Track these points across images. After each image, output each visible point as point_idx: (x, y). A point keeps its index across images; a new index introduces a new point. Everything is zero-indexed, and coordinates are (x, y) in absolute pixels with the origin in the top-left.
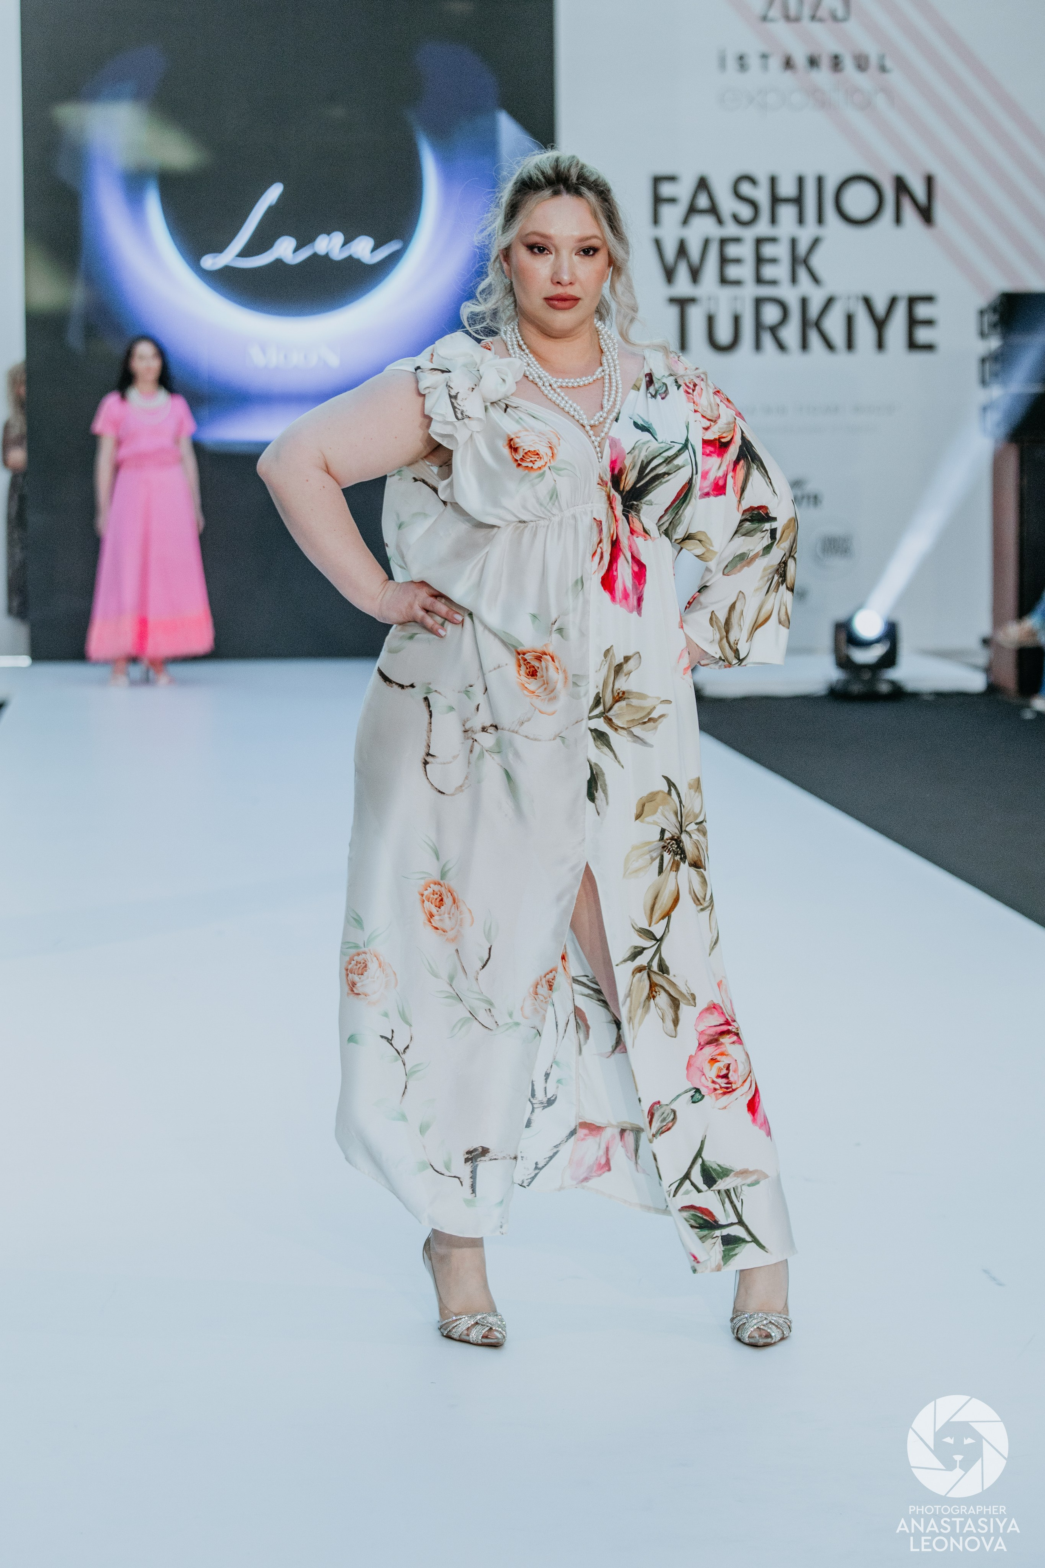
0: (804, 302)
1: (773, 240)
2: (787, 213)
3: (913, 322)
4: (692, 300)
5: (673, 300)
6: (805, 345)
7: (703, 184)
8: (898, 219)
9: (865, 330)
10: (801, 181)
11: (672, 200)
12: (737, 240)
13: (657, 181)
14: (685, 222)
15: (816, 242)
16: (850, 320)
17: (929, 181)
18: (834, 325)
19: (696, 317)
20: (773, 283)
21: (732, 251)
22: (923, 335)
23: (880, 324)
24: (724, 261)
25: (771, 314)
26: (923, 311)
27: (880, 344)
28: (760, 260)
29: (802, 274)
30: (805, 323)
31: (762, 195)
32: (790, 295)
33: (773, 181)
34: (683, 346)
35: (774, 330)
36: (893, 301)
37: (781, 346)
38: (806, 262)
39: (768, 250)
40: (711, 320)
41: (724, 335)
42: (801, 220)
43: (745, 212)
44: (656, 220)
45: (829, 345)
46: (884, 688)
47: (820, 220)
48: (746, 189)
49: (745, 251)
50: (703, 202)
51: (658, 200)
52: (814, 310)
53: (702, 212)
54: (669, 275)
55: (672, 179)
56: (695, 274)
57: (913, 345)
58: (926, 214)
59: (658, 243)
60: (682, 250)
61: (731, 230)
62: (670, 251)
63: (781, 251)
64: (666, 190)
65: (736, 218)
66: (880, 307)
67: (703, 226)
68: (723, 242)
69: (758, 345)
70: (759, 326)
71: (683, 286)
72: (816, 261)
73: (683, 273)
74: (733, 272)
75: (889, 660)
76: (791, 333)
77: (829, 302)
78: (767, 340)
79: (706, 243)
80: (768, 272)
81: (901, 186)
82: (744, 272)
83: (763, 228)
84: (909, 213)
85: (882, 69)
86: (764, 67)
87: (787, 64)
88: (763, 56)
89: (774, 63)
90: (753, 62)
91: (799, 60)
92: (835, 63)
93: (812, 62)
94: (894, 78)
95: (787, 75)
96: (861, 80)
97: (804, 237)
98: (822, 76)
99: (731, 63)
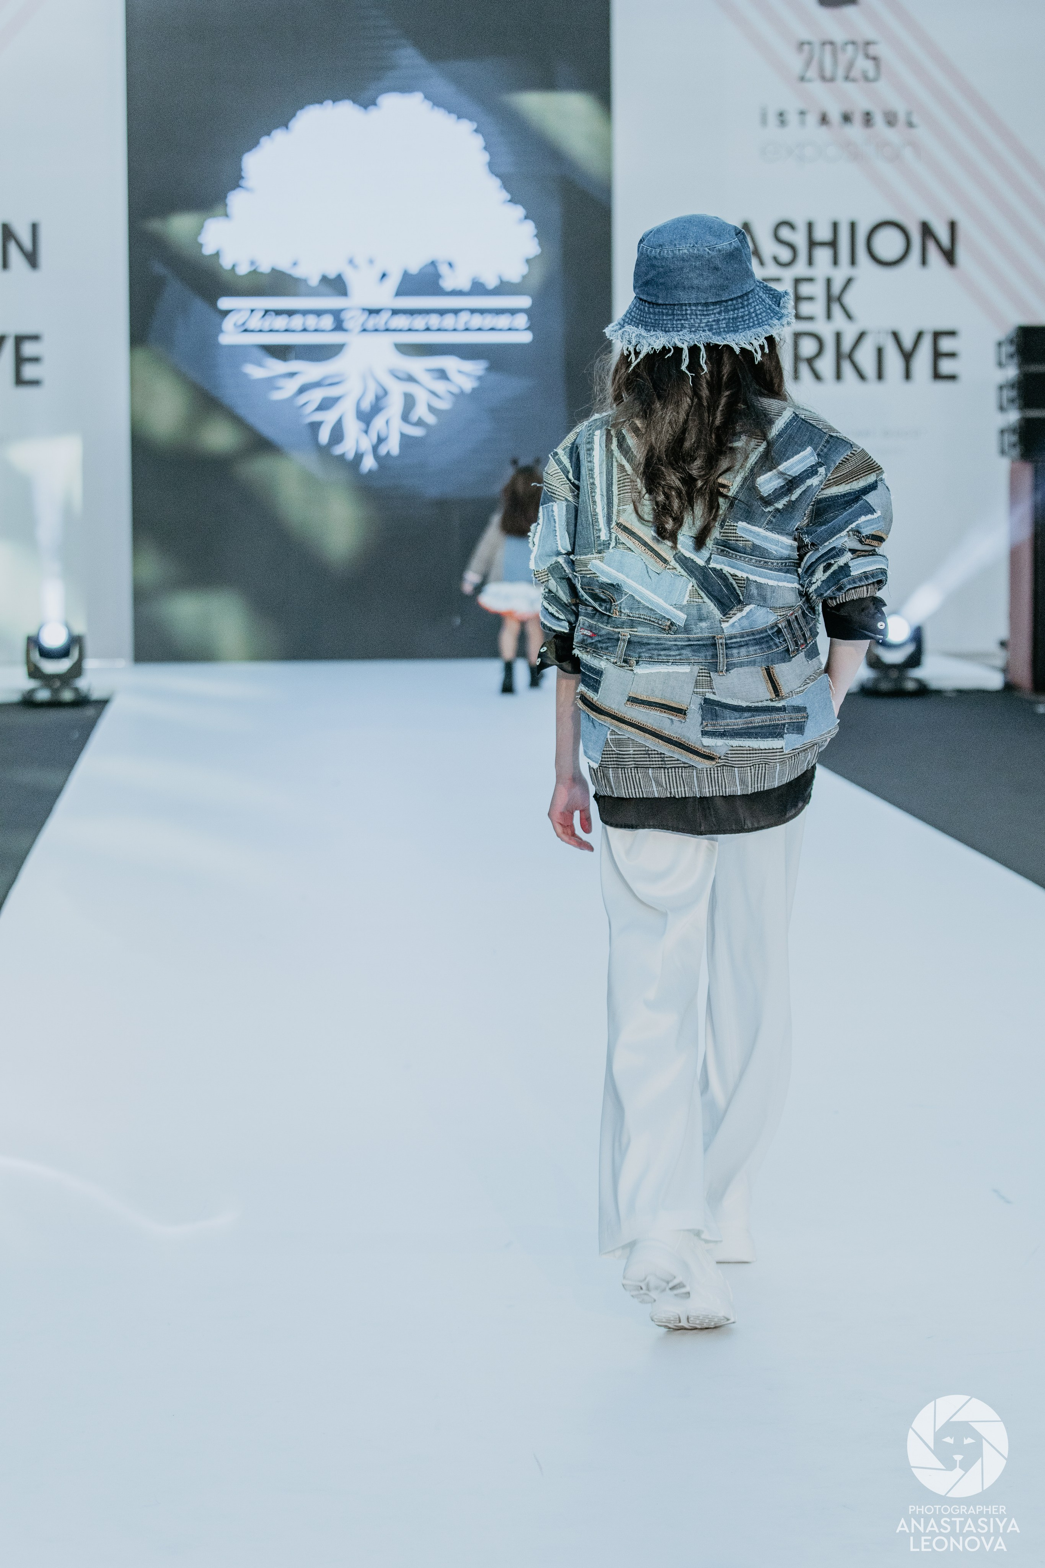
0: (838, 336)
1: (810, 280)
2: (823, 255)
3: (937, 355)
6: (839, 376)
8: (924, 261)
9: (894, 362)
10: (835, 226)
12: (779, 280)
15: (849, 281)
16: (880, 352)
17: (954, 226)
18: (866, 357)
20: (810, 318)
22: (946, 366)
23: (908, 357)
25: (808, 347)
26: (946, 344)
27: (908, 375)
29: (836, 309)
30: (839, 356)
31: (800, 239)
32: (827, 331)
33: (810, 226)
35: (810, 361)
36: (920, 335)
37: (817, 377)
38: (839, 299)
39: (805, 289)
42: (835, 262)
43: (785, 254)
45: (862, 376)
46: (910, 686)
47: (853, 262)
48: (785, 233)
52: (847, 345)
57: (937, 376)
58: (950, 256)
61: (772, 270)
63: (817, 290)
65: (775, 259)
66: (908, 342)
69: (796, 376)
70: (797, 358)
72: (849, 299)
75: (915, 660)
76: (826, 365)
77: (861, 336)
78: (804, 369)
80: (806, 308)
81: (927, 231)
84: (935, 256)
85: (910, 125)
86: (803, 123)
87: (824, 119)
88: (802, 113)
89: (812, 119)
90: (792, 118)
91: (835, 116)
92: (868, 119)
93: (847, 118)
94: (922, 133)
95: (824, 129)
96: (892, 135)
97: (839, 277)
98: (855, 131)
99: (772, 119)
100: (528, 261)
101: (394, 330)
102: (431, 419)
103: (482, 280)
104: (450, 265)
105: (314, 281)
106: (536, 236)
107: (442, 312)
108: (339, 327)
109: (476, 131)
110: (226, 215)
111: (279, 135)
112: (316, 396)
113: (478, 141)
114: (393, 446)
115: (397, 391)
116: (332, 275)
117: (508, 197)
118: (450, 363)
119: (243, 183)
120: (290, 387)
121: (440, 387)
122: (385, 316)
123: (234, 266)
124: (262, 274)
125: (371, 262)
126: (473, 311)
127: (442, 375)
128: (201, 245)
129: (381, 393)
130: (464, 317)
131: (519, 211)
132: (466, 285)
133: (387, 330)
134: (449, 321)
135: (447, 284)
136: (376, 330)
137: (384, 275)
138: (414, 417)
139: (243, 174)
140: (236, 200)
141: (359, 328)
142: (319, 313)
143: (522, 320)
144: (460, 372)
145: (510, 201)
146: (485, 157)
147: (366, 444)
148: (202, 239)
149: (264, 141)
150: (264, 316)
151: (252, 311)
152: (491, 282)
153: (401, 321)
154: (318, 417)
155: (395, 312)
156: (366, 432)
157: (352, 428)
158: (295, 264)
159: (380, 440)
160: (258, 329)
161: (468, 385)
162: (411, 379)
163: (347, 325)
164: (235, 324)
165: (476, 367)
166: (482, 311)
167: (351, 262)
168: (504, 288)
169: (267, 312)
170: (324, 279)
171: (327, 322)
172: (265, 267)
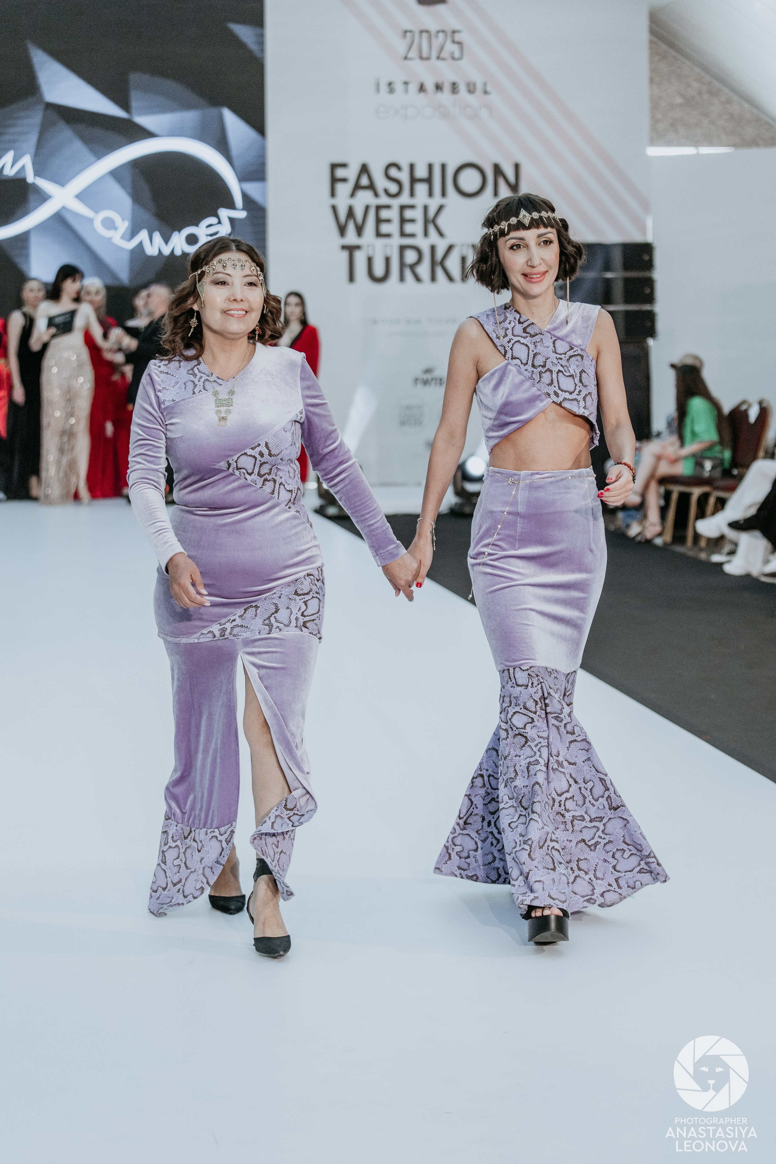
0: (433, 248)
1: (412, 207)
2: (421, 189)
4: (358, 247)
5: (344, 247)
6: (433, 278)
7: (364, 169)
8: (496, 193)
10: (430, 167)
11: (344, 180)
12: (388, 207)
13: (334, 167)
14: (353, 195)
15: (441, 208)
16: (463, 260)
17: (517, 167)
18: (453, 264)
19: (360, 258)
20: (412, 235)
21: (384, 214)
24: (379, 221)
25: (411, 257)
28: (403, 221)
29: (432, 229)
30: (433, 263)
31: (404, 177)
32: (424, 244)
33: (412, 167)
34: (351, 278)
35: (412, 267)
37: (418, 279)
38: (434, 221)
39: (409, 214)
40: (370, 260)
41: (379, 270)
42: (431, 194)
43: (393, 188)
44: (333, 194)
45: (450, 278)
47: (444, 194)
48: (393, 172)
49: (393, 214)
50: (364, 181)
51: (334, 180)
52: (440, 254)
53: (365, 188)
54: (342, 230)
55: (344, 165)
59: (334, 208)
60: (351, 213)
61: (384, 200)
62: (343, 214)
63: (417, 214)
64: (340, 173)
65: (386, 191)
67: (365, 197)
68: (378, 208)
69: (402, 279)
70: (402, 264)
71: (351, 238)
72: (441, 221)
73: (351, 229)
74: (385, 228)
76: (424, 270)
77: (450, 248)
78: (408, 274)
79: (367, 208)
80: (409, 228)
81: (498, 170)
82: (392, 228)
84: (503, 189)
85: (486, 92)
86: (406, 91)
87: (422, 88)
88: (406, 83)
89: (413, 88)
90: (399, 87)
91: (430, 86)
92: (454, 88)
93: (438, 87)
94: (494, 98)
95: (422, 94)
96: (470, 99)
97: (433, 204)
98: (445, 96)
99: (384, 88)
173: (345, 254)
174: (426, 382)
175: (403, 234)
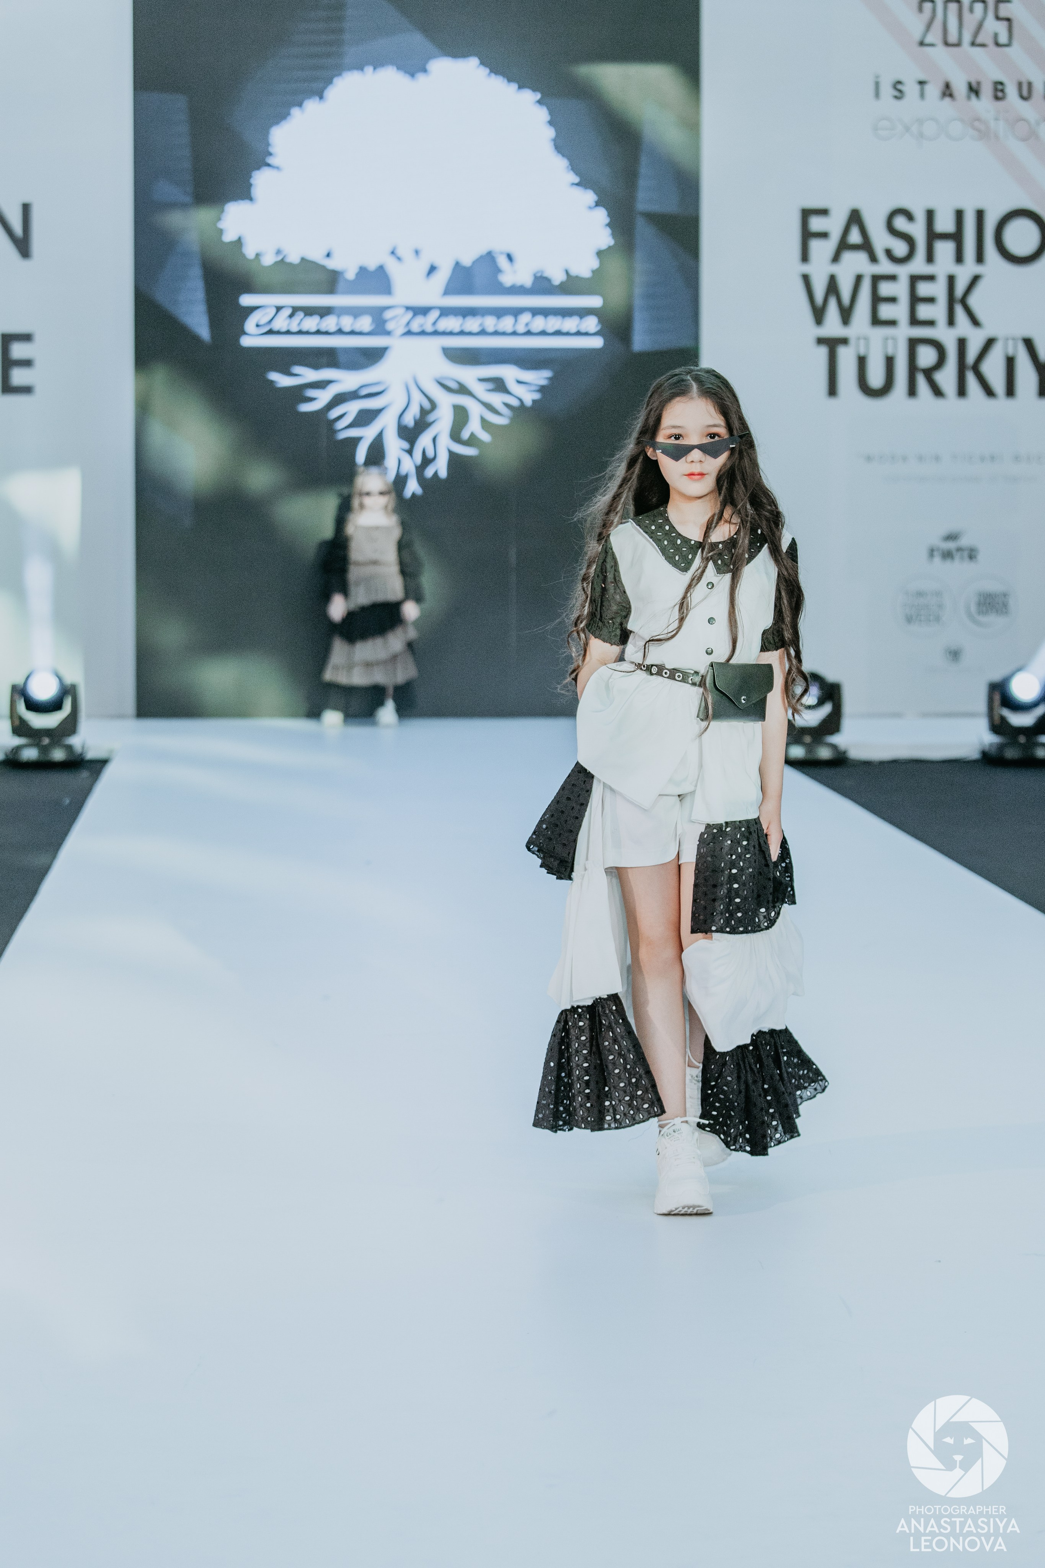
0: (962, 344)
1: (931, 278)
2: (945, 250)
4: (844, 341)
5: (821, 341)
6: (963, 390)
7: (855, 218)
9: (1027, 375)
10: (959, 215)
11: (824, 235)
12: (893, 278)
13: (806, 214)
14: (836, 258)
15: (975, 280)
16: (1010, 363)
18: (994, 369)
19: (847, 358)
20: (931, 323)
21: (885, 289)
23: (1042, 369)
24: (877, 300)
25: (926, 357)
27: (1042, 391)
28: (915, 300)
29: (960, 314)
30: (962, 367)
31: (918, 230)
32: (948, 337)
33: (930, 215)
34: (832, 390)
35: (928, 373)
37: (937, 392)
38: (963, 301)
39: (924, 289)
40: (862, 361)
41: (876, 379)
42: (959, 258)
43: (900, 248)
44: (805, 257)
45: (988, 390)
46: (1042, 753)
47: (980, 258)
48: (900, 223)
49: (900, 289)
50: (855, 237)
51: (807, 235)
52: (973, 352)
53: (855, 247)
54: (819, 315)
55: (824, 212)
56: (846, 315)
59: (806, 279)
60: (832, 287)
61: (885, 267)
62: (820, 289)
63: (938, 289)
64: (816, 224)
65: (889, 253)
66: (1042, 352)
67: (855, 263)
68: (876, 279)
69: (912, 391)
70: (913, 368)
71: (833, 326)
72: (976, 301)
73: (833, 312)
74: (886, 311)
76: (947, 378)
77: (989, 343)
78: (922, 382)
79: (859, 279)
80: (924, 312)
82: (899, 311)
83: (918, 265)
86: (923, 95)
87: (947, 91)
88: (922, 83)
89: (934, 90)
90: (911, 89)
91: (960, 88)
92: (998, 91)
93: (973, 90)
95: (947, 100)
96: (1024, 109)
97: (963, 275)
98: (984, 104)
99: (887, 90)
100: (600, 254)
101: (444, 333)
102: (485, 437)
103: (546, 275)
104: (510, 257)
105: (351, 275)
106: (609, 225)
107: (499, 313)
108: (380, 328)
109: (539, 102)
110: (251, 199)
111: (311, 105)
112: (352, 409)
113: (543, 114)
114: (441, 468)
115: (446, 403)
116: (372, 265)
117: (577, 180)
118: (509, 373)
119: (270, 160)
120: (323, 398)
121: (497, 399)
122: (435, 314)
123: (258, 255)
124: (290, 265)
125: (417, 252)
126: (536, 312)
127: (499, 385)
128: (221, 232)
129: (427, 405)
130: (525, 318)
131: (590, 197)
132: (527, 280)
133: (436, 333)
134: (507, 323)
135: (508, 278)
136: (423, 333)
137: (432, 269)
138: (465, 435)
139: (271, 150)
140: (261, 180)
141: (402, 330)
142: (356, 312)
143: (591, 324)
144: (519, 382)
145: (577, 184)
146: (551, 133)
147: (409, 466)
148: (221, 225)
149: (295, 111)
150: (291, 316)
151: (279, 309)
152: (558, 278)
153: (451, 323)
154: (353, 433)
155: (445, 312)
156: (410, 452)
157: (394, 446)
158: (328, 255)
159: (427, 461)
160: (284, 329)
161: (529, 397)
162: (463, 390)
163: (390, 326)
164: (257, 326)
165: (540, 377)
166: (546, 312)
167: (393, 253)
168: (572, 285)
169: (295, 310)
170: (363, 270)
171: (365, 323)
172: (294, 258)
173: (823, 351)
174: (947, 555)
175: (914, 321)
